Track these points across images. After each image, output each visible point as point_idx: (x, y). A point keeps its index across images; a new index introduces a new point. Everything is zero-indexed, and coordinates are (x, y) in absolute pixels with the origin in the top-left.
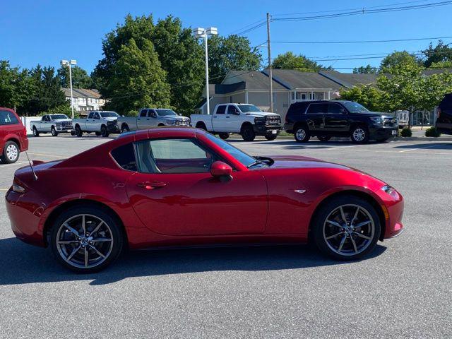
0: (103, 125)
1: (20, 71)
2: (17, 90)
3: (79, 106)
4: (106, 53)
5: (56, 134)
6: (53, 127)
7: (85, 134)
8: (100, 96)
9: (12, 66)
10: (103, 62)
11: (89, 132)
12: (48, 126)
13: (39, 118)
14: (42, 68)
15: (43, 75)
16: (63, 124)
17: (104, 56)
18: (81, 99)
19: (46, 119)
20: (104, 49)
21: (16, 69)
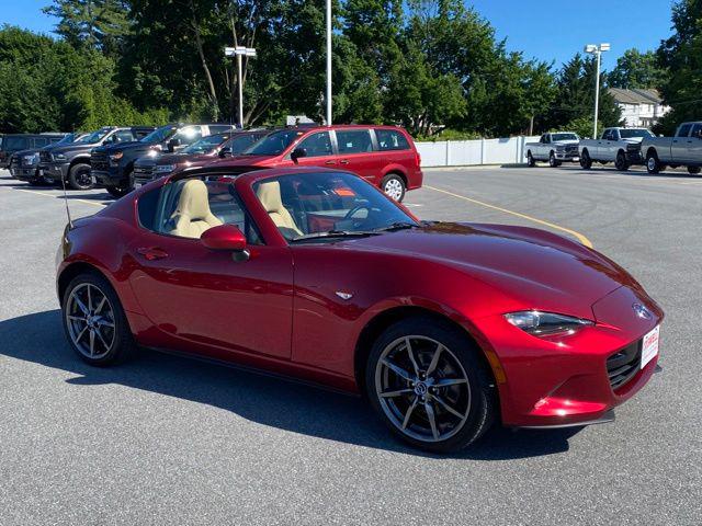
0: (621, 151)
1: (536, 66)
2: (527, 96)
3: (641, 118)
4: (677, 27)
5: (556, 164)
6: (552, 152)
7: (595, 165)
8: (661, 100)
9: (526, 59)
10: (671, 42)
11: (604, 162)
12: (545, 150)
13: (537, 139)
14: (583, 58)
15: (582, 69)
16: (568, 148)
17: (675, 31)
18: (645, 107)
19: (545, 141)
20: (675, 19)
21: (530, 63)
